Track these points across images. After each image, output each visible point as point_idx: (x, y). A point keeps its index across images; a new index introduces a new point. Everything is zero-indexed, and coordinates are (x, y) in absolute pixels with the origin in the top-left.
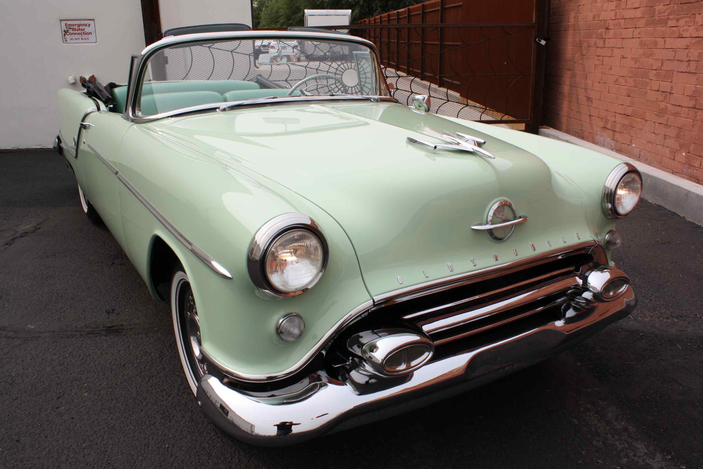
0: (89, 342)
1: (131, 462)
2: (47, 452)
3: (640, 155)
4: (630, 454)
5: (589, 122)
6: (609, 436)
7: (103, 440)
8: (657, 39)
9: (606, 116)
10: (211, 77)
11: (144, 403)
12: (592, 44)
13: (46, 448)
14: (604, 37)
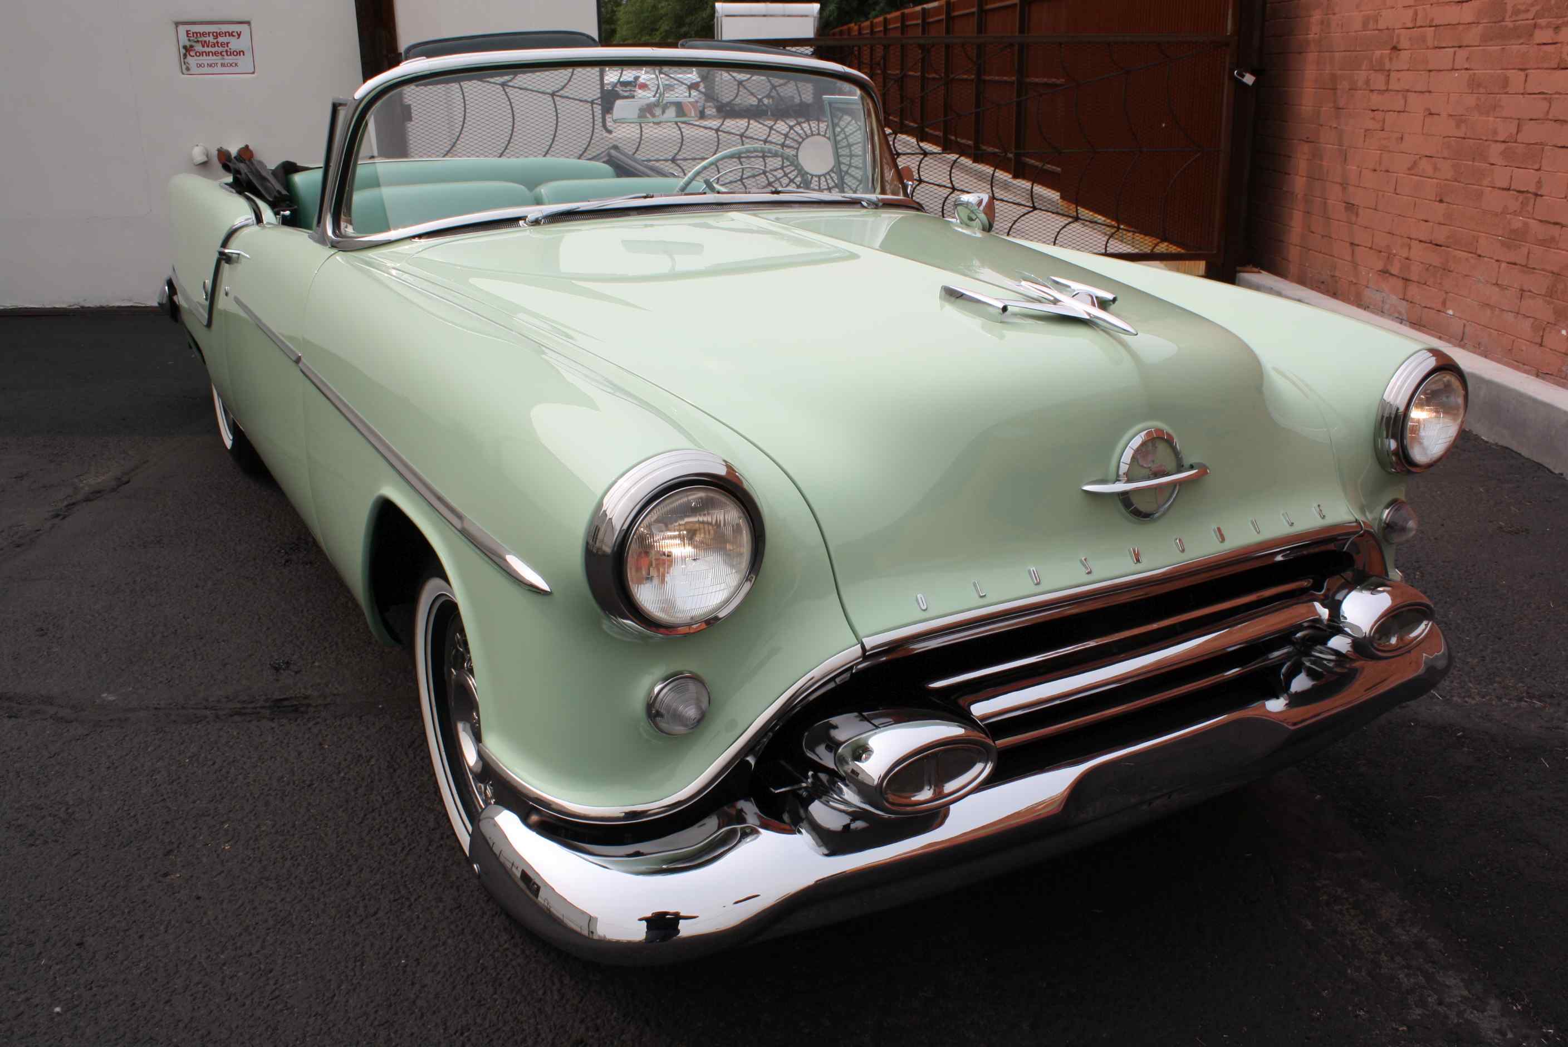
0: (235, 733)
1: (324, 995)
2: (142, 970)
3: (1464, 333)
4: (1430, 999)
5: (1349, 258)
6: (1384, 957)
7: (263, 947)
8: (1510, 73)
9: (1388, 246)
10: (507, 151)
11: (355, 867)
12: (1360, 84)
13: (140, 961)
14: (1387, 68)
